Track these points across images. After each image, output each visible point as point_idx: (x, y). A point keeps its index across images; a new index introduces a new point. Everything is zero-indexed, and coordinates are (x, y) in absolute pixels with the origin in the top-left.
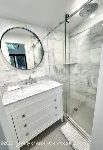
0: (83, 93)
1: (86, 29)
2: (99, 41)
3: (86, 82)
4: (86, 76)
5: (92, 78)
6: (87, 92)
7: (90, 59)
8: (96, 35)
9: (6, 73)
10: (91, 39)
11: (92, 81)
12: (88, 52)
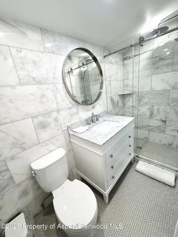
0: (145, 127)
1: (146, 50)
2: (163, 65)
3: (148, 114)
4: (148, 107)
5: (155, 108)
6: (149, 126)
7: (153, 86)
8: (160, 59)
9: (68, 111)
10: (154, 64)
11: (155, 112)
12: (150, 78)
